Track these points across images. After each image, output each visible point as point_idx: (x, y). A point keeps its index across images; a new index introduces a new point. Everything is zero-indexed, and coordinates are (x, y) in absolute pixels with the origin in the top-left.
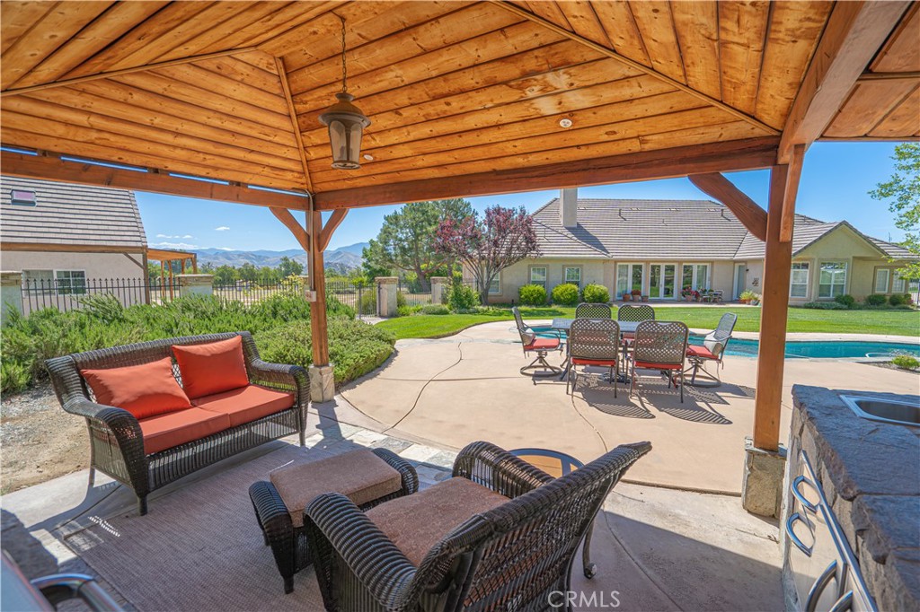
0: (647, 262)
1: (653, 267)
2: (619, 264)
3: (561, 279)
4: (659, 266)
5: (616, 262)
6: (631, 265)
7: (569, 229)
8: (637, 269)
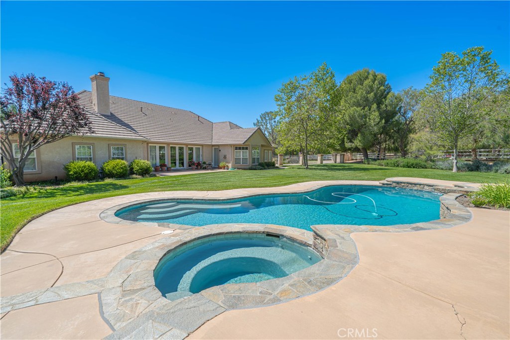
0: (168, 144)
1: (172, 148)
2: (150, 145)
3: (108, 156)
4: (175, 147)
5: (148, 143)
6: (157, 146)
8: (162, 149)
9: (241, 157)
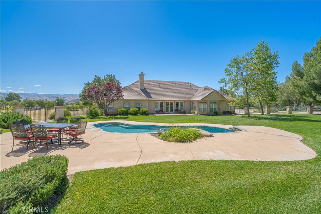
0: (164, 101)
1: (166, 103)
3: (134, 106)
4: (168, 102)
5: (154, 101)
6: (159, 102)
7: (141, 90)
8: (161, 103)
9: (203, 108)
